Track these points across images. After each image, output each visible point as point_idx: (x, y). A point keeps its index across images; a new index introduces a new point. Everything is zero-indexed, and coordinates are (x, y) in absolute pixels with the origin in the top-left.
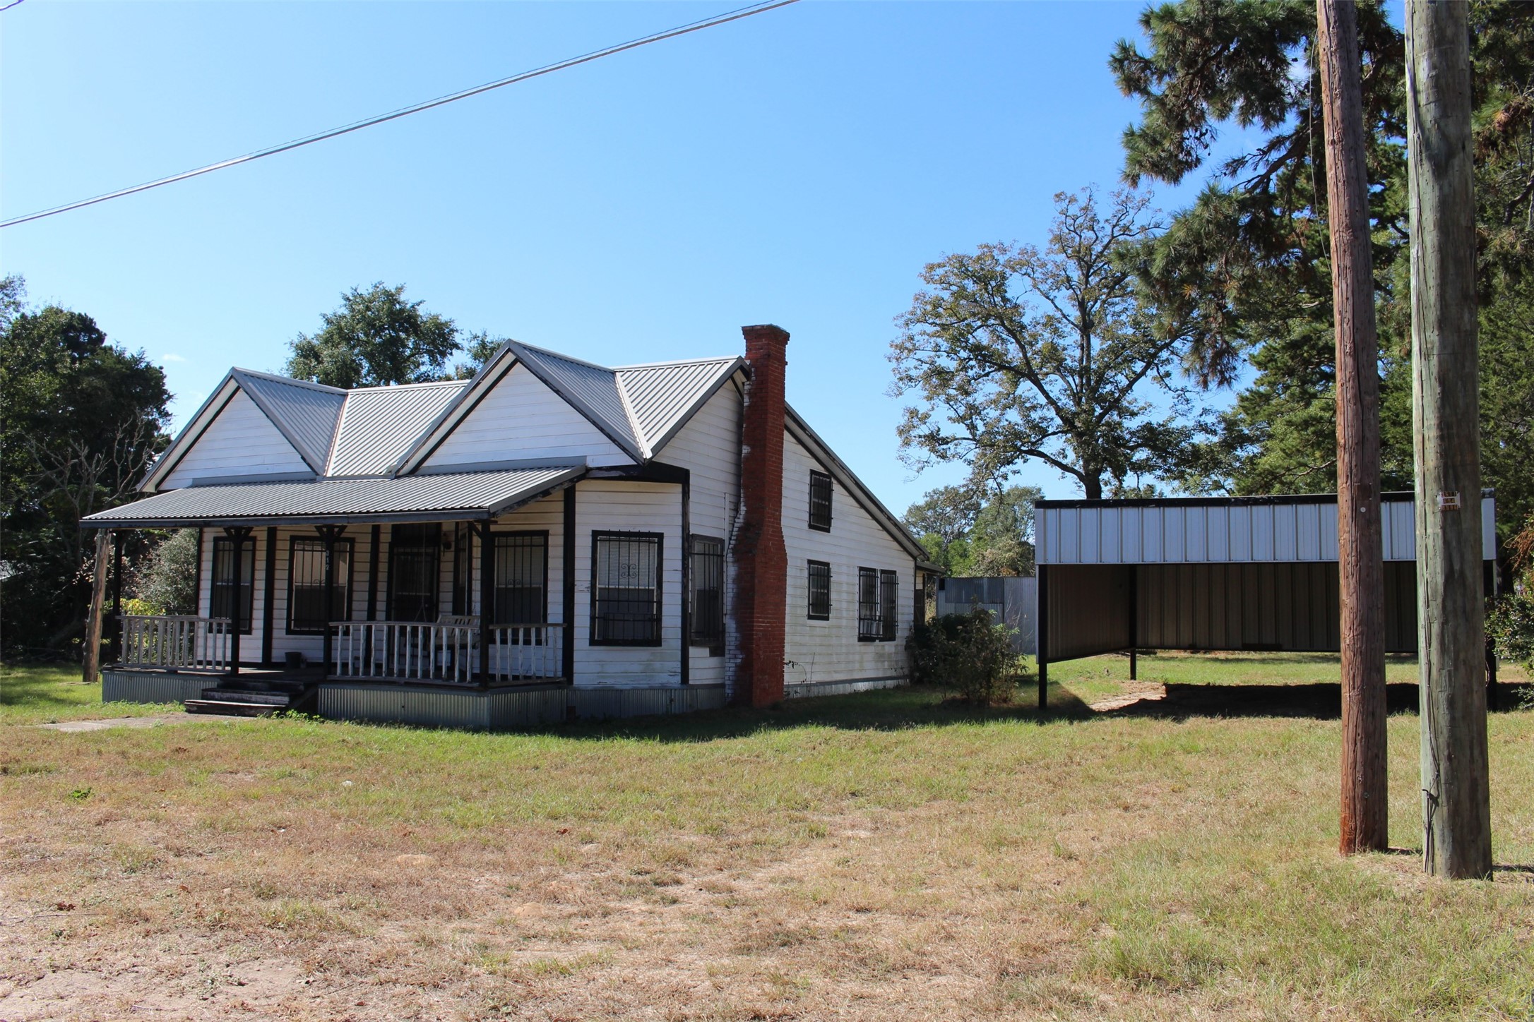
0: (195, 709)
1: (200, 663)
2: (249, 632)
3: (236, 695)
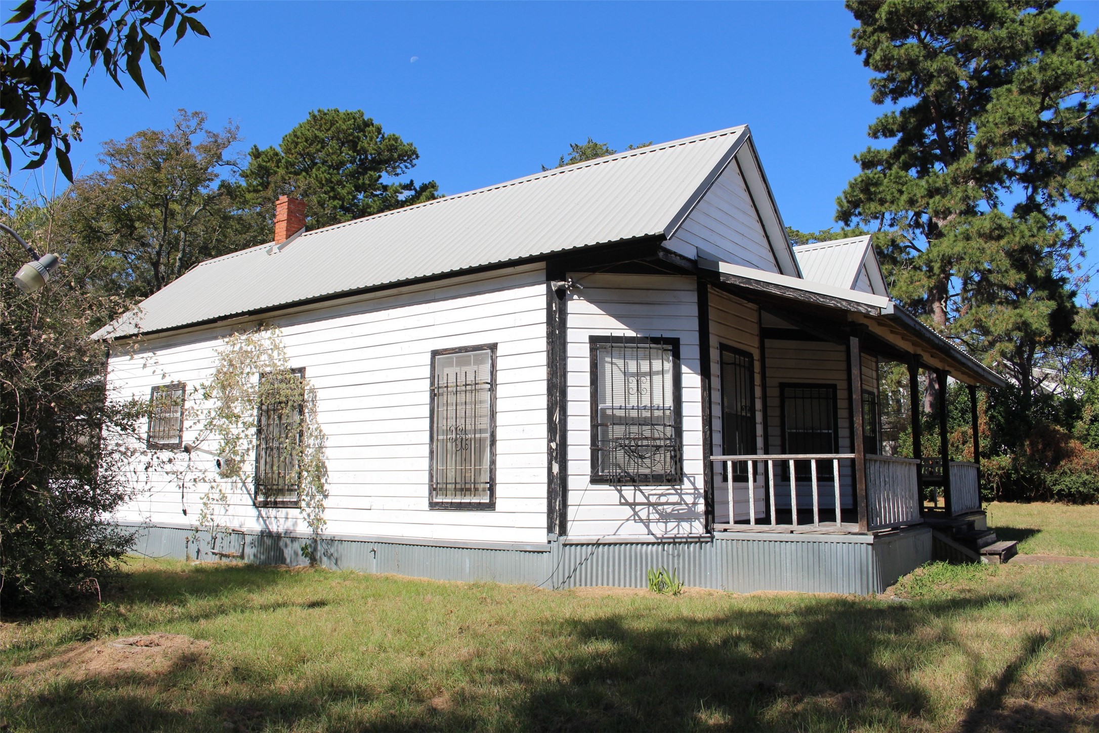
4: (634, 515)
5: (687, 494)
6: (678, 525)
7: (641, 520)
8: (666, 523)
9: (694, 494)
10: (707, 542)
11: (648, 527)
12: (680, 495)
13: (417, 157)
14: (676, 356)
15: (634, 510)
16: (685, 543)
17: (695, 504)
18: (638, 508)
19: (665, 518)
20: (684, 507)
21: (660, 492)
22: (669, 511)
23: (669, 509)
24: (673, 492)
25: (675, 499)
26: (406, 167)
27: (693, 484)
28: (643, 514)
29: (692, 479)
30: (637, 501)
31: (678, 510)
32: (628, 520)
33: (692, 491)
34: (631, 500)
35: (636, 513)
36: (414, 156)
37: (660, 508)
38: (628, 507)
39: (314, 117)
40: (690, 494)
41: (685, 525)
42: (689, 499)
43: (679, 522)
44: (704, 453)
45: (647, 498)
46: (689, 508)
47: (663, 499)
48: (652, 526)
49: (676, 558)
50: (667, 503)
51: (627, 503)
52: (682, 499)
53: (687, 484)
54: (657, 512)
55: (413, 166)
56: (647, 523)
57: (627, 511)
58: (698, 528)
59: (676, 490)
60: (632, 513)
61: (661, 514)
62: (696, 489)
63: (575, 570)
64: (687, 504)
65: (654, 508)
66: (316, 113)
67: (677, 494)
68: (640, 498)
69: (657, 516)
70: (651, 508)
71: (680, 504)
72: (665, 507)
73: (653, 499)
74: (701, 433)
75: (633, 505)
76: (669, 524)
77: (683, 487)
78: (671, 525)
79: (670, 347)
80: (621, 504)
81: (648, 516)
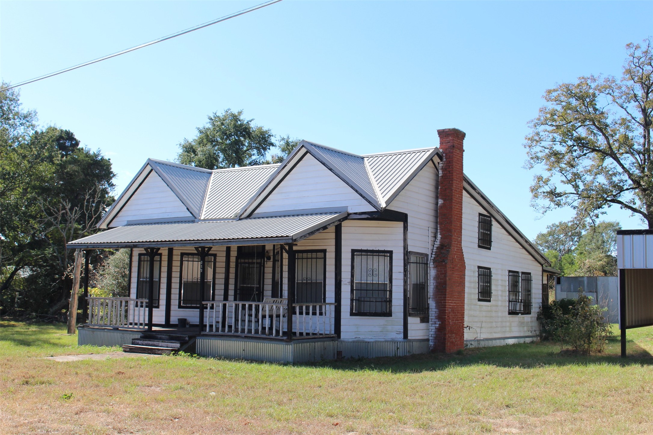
0: (128, 350)
1: (131, 324)
2: (158, 307)
3: (150, 343)
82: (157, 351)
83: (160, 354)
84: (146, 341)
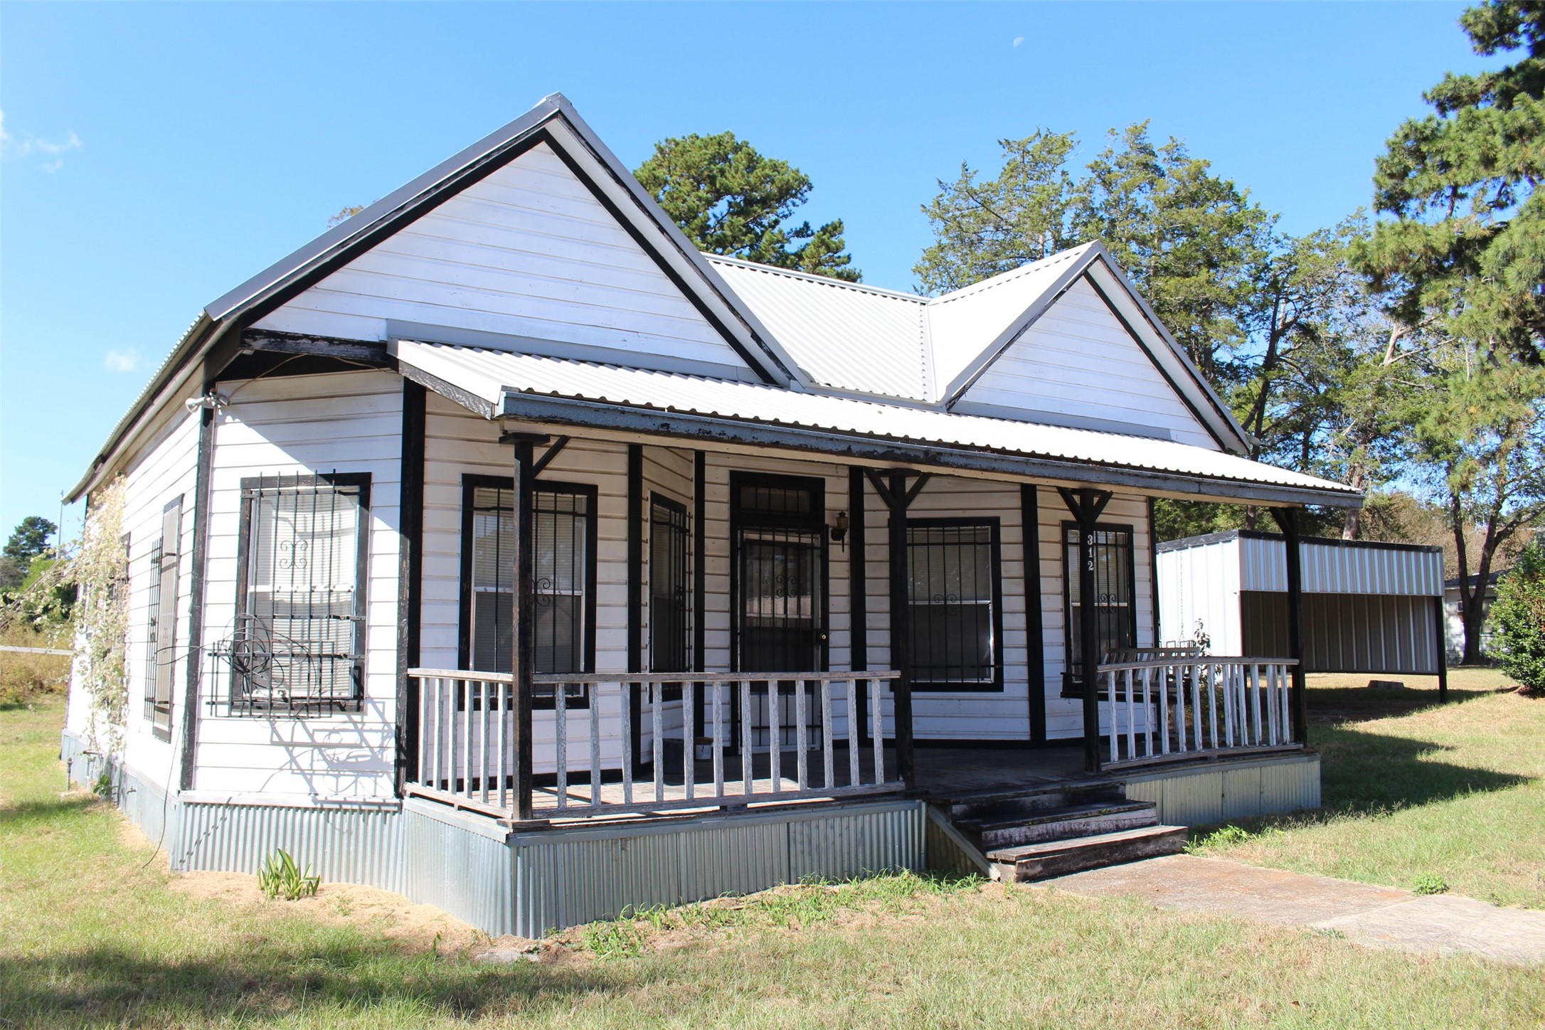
4: (290, 762)
5: (371, 730)
6: (355, 782)
7: (302, 772)
8: (337, 777)
9: (382, 731)
10: (394, 813)
11: (310, 782)
12: (360, 732)
13: (810, 188)
14: (365, 502)
15: (290, 753)
16: (362, 811)
17: (382, 748)
18: (297, 751)
19: (337, 768)
20: (367, 752)
21: (330, 726)
22: (342, 758)
23: (342, 754)
24: (351, 726)
25: (353, 738)
26: (794, 204)
27: (382, 715)
28: (304, 762)
29: (380, 706)
30: (295, 740)
31: (356, 757)
32: (281, 769)
33: (380, 726)
34: (287, 739)
35: (293, 759)
36: (805, 188)
37: (330, 752)
38: (283, 748)
39: (661, 151)
40: (377, 731)
41: (366, 782)
42: (374, 739)
43: (357, 777)
44: (399, 664)
45: (311, 736)
46: (374, 755)
47: (335, 739)
48: (317, 780)
49: (345, 836)
50: (340, 745)
51: (281, 743)
52: (363, 739)
53: (371, 713)
54: (325, 759)
55: (804, 202)
56: (308, 775)
57: (281, 755)
58: (384, 788)
59: (355, 723)
60: (288, 758)
61: (330, 763)
62: (385, 723)
63: (198, 842)
64: (371, 748)
65: (321, 753)
66: (663, 144)
67: (356, 729)
68: (301, 736)
69: (324, 766)
70: (316, 751)
71: (359, 746)
72: (338, 750)
73: (320, 738)
74: (395, 629)
75: (290, 745)
76: (341, 779)
77: (366, 719)
78: (346, 780)
79: (356, 489)
80: (273, 743)
81: (311, 765)
82: (1140, 846)
83: (1174, 853)
84: (1041, 822)
